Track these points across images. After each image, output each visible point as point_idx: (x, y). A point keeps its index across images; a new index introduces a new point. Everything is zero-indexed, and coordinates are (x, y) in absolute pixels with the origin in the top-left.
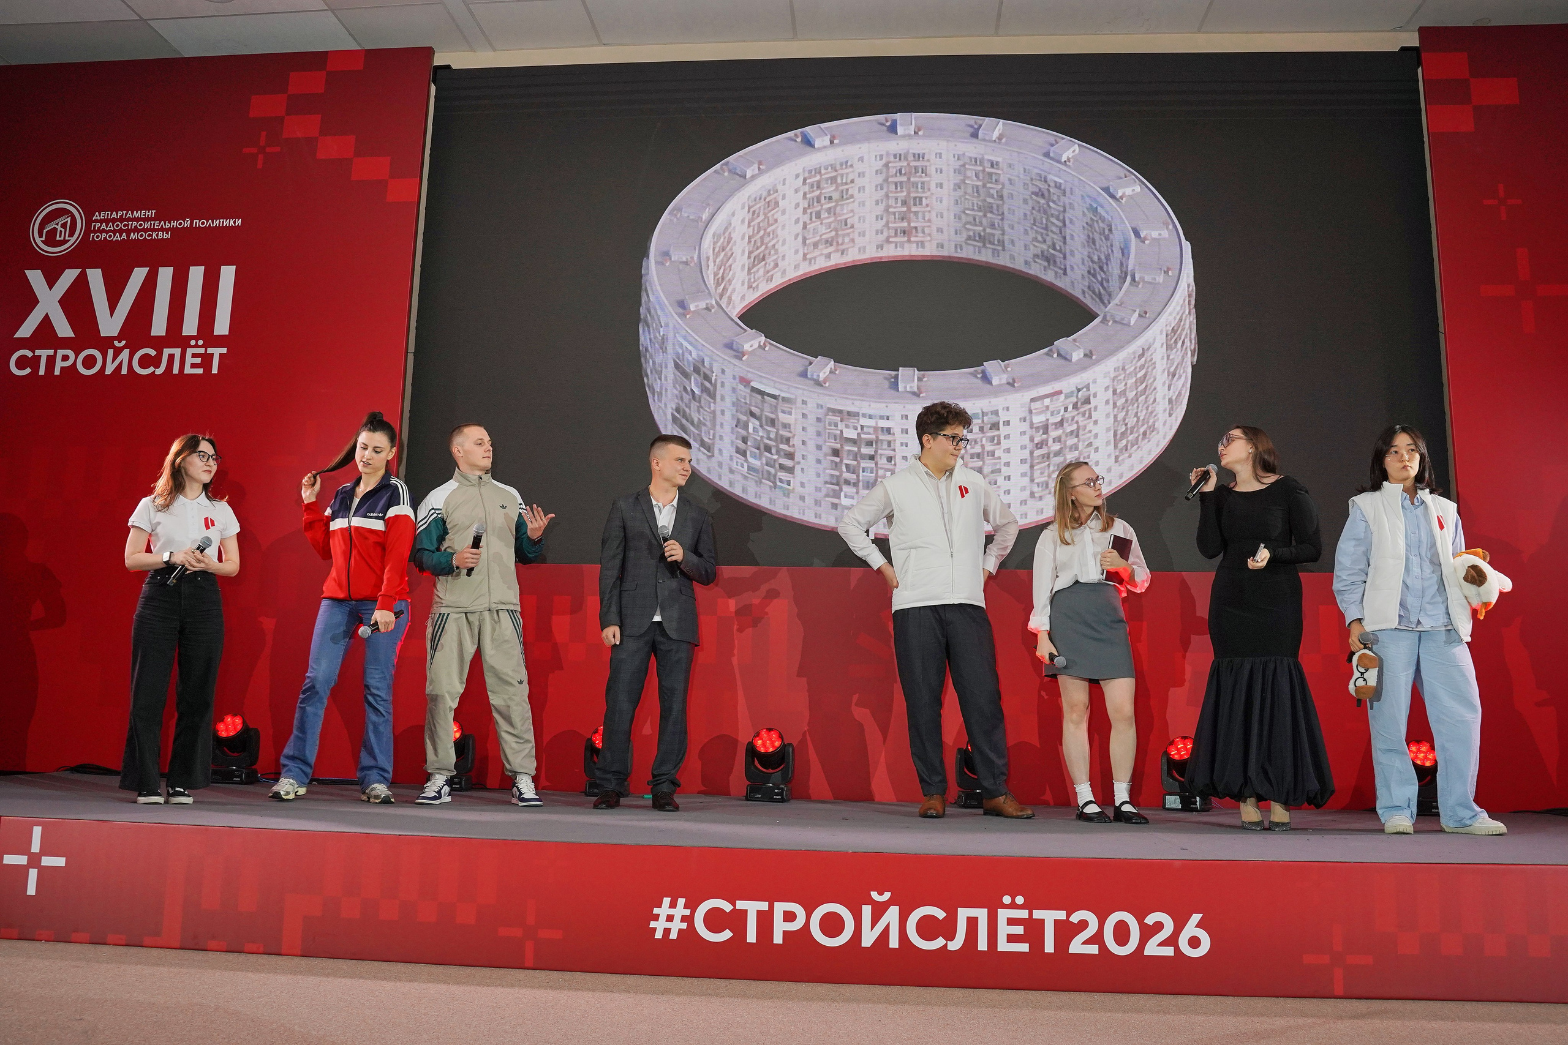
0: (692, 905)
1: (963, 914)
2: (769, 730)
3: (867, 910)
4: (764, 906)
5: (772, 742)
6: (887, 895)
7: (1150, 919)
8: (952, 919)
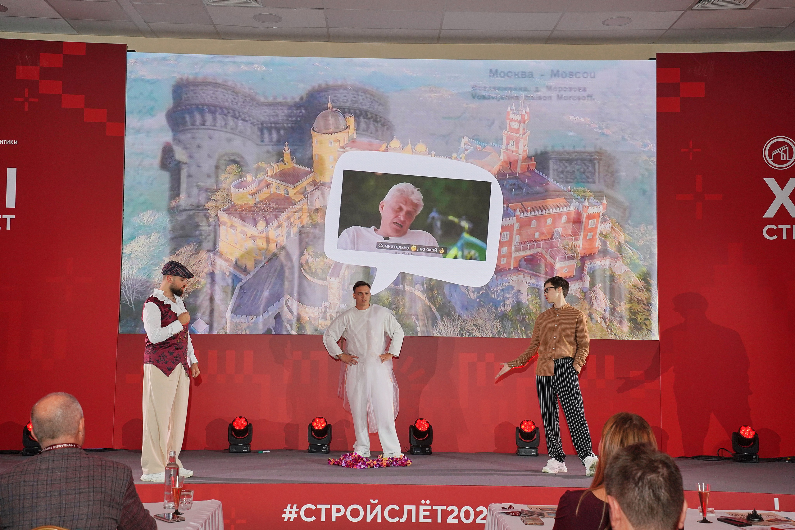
0: (299, 507)
1: (406, 508)
2: (320, 418)
3: (369, 507)
4: (328, 506)
5: (322, 424)
6: (377, 501)
7: (478, 509)
8: (402, 510)
